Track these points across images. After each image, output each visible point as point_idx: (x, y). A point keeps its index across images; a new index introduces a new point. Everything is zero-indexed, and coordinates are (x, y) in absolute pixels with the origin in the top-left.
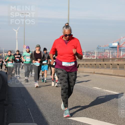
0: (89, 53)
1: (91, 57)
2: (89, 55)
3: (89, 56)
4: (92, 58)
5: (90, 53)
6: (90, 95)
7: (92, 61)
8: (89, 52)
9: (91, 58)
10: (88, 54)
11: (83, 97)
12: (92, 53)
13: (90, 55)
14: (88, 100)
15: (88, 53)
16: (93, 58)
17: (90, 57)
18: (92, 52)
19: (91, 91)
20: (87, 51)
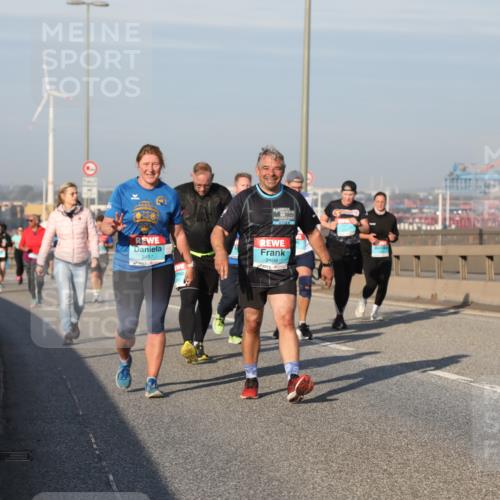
0: (407, 203)
1: (417, 220)
2: (408, 210)
3: (407, 215)
4: (424, 227)
5: (415, 203)
6: (416, 409)
7: (425, 243)
8: (408, 197)
9: (419, 229)
10: (402, 206)
11: (380, 417)
12: (424, 202)
13: (414, 211)
14: (406, 437)
15: (402, 203)
16: (429, 228)
17: (411, 224)
18: (422, 195)
19: (420, 390)
20: (397, 192)
